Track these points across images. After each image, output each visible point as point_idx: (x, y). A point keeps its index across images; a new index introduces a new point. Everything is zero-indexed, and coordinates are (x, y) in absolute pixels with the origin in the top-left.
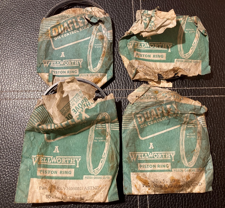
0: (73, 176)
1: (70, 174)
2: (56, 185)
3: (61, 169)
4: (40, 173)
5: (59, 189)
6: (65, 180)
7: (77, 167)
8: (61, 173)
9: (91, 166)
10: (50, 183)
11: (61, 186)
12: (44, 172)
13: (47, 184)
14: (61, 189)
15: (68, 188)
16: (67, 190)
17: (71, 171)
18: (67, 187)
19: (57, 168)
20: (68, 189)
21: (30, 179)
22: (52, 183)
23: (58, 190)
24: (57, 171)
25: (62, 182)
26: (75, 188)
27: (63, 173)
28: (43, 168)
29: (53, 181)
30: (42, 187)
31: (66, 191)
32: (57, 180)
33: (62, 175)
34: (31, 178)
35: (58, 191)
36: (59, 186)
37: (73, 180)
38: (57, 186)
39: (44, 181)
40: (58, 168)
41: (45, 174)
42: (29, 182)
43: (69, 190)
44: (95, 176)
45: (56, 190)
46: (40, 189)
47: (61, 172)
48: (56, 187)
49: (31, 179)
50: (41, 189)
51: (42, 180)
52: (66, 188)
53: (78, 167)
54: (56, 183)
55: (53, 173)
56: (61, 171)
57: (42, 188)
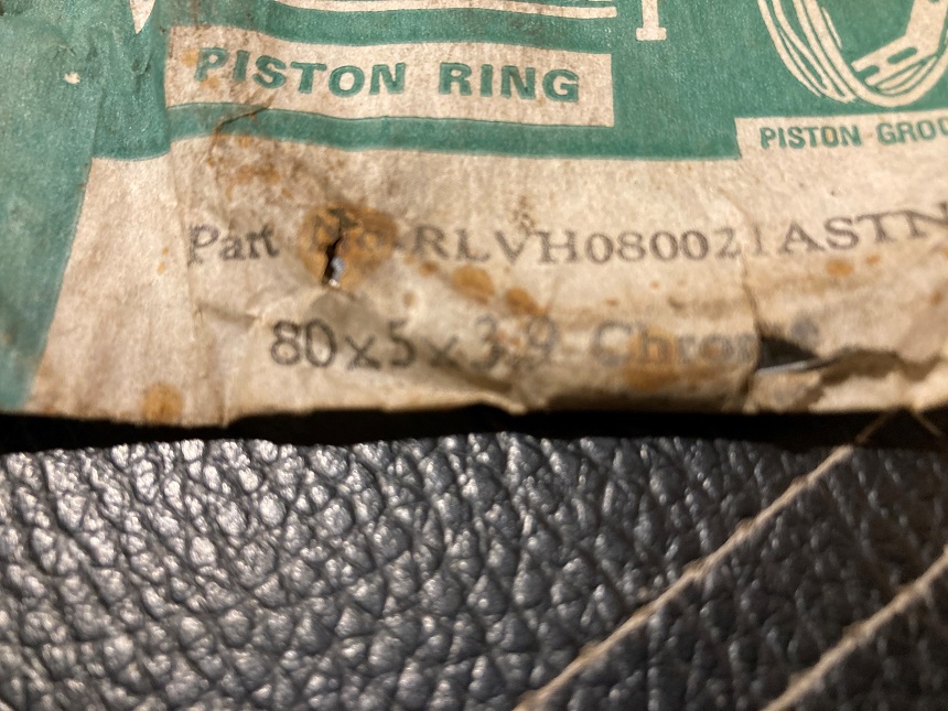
0: (607, 119)
1: (564, 98)
2: (392, 203)
3: (446, 46)
4: (201, 75)
5: (440, 251)
6: (513, 163)
7: (641, 34)
8: (455, 86)
9: (821, 28)
10: (325, 183)
11: (458, 224)
12: (252, 69)
13: (277, 189)
14: (463, 248)
15: (559, 238)
16: (546, 258)
17: (571, 76)
18: (545, 236)
19: (400, 38)
20: (561, 255)
21: (88, 165)
22: (347, 183)
23: (433, 256)
24: (401, 68)
25: (473, 185)
26: (646, 244)
27: (475, 81)
28: (238, 33)
29: (354, 168)
30: (224, 233)
31: (532, 273)
32: (407, 158)
33: (469, 108)
34: (96, 151)
35: (430, 268)
36: (436, 221)
37: (614, 164)
38: (411, 214)
39: (249, 157)
40: (414, 36)
41: (253, 88)
42: (69, 196)
43: (573, 256)
44: (893, 118)
45: (398, 255)
46: (193, 259)
47: (451, 77)
48: (404, 228)
49: (103, 164)
50: (211, 254)
51: (217, 152)
52: (535, 245)
53: (651, 30)
54: (392, 187)
55: (358, 86)
56: (456, 66)
57: (218, 246)
